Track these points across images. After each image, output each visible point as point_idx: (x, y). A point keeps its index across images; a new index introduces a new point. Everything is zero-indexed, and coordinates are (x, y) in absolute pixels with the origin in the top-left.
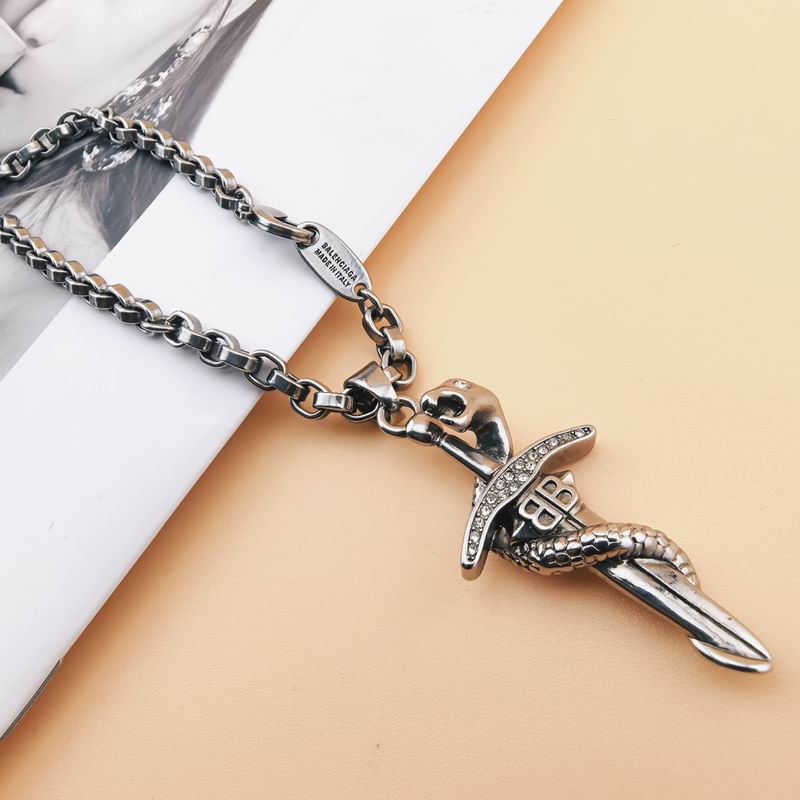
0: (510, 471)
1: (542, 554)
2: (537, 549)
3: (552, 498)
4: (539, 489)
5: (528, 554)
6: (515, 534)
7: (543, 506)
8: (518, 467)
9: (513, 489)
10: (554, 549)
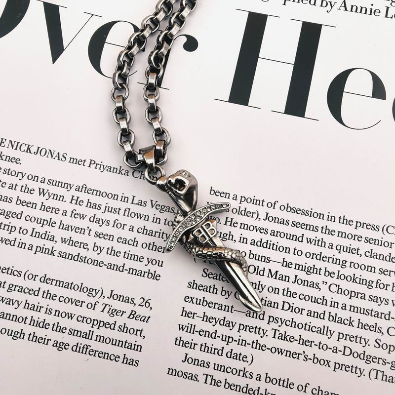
0: (194, 215)
1: (197, 252)
2: (195, 249)
3: (207, 230)
4: (203, 226)
5: (192, 249)
6: (189, 241)
7: (203, 233)
8: (198, 214)
9: (194, 223)
10: (202, 252)
